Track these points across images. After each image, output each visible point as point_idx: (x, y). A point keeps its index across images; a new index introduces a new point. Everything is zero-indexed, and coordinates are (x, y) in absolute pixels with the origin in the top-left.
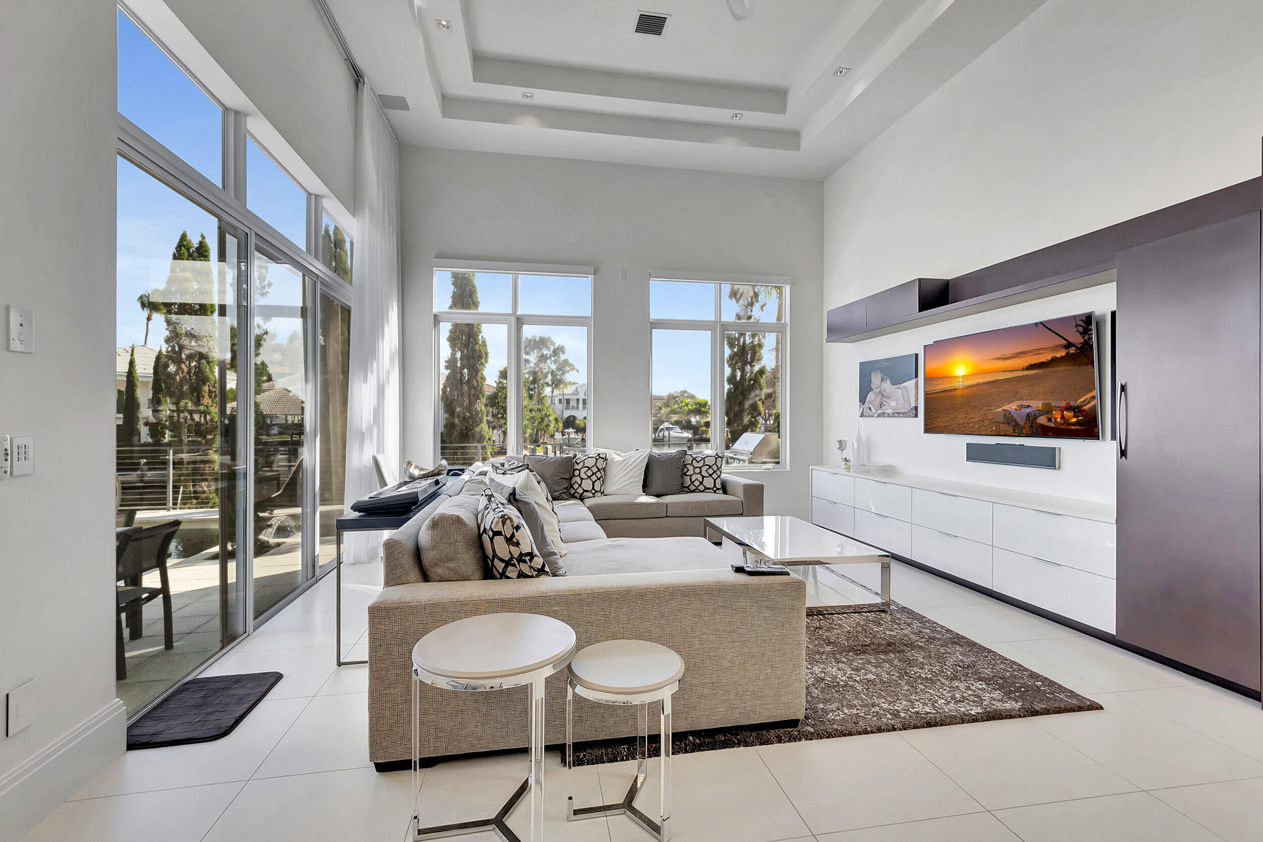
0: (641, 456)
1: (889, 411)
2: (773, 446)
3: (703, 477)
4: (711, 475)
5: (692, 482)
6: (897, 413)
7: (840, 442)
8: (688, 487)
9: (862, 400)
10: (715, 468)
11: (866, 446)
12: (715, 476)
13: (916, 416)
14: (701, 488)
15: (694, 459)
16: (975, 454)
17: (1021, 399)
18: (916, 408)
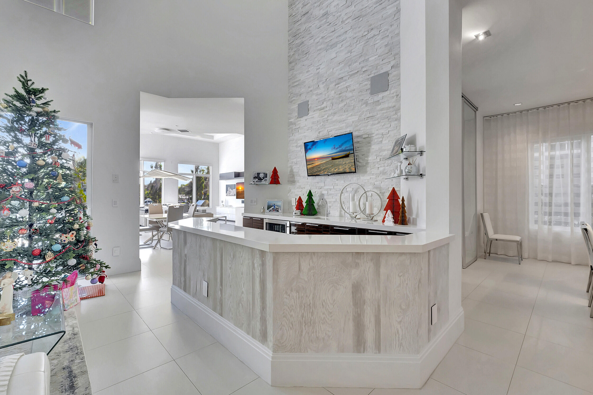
1: (231, 195)
2: (207, 203)
7: (222, 201)
11: (227, 202)
13: (235, 196)
16: (243, 202)
18: (235, 194)
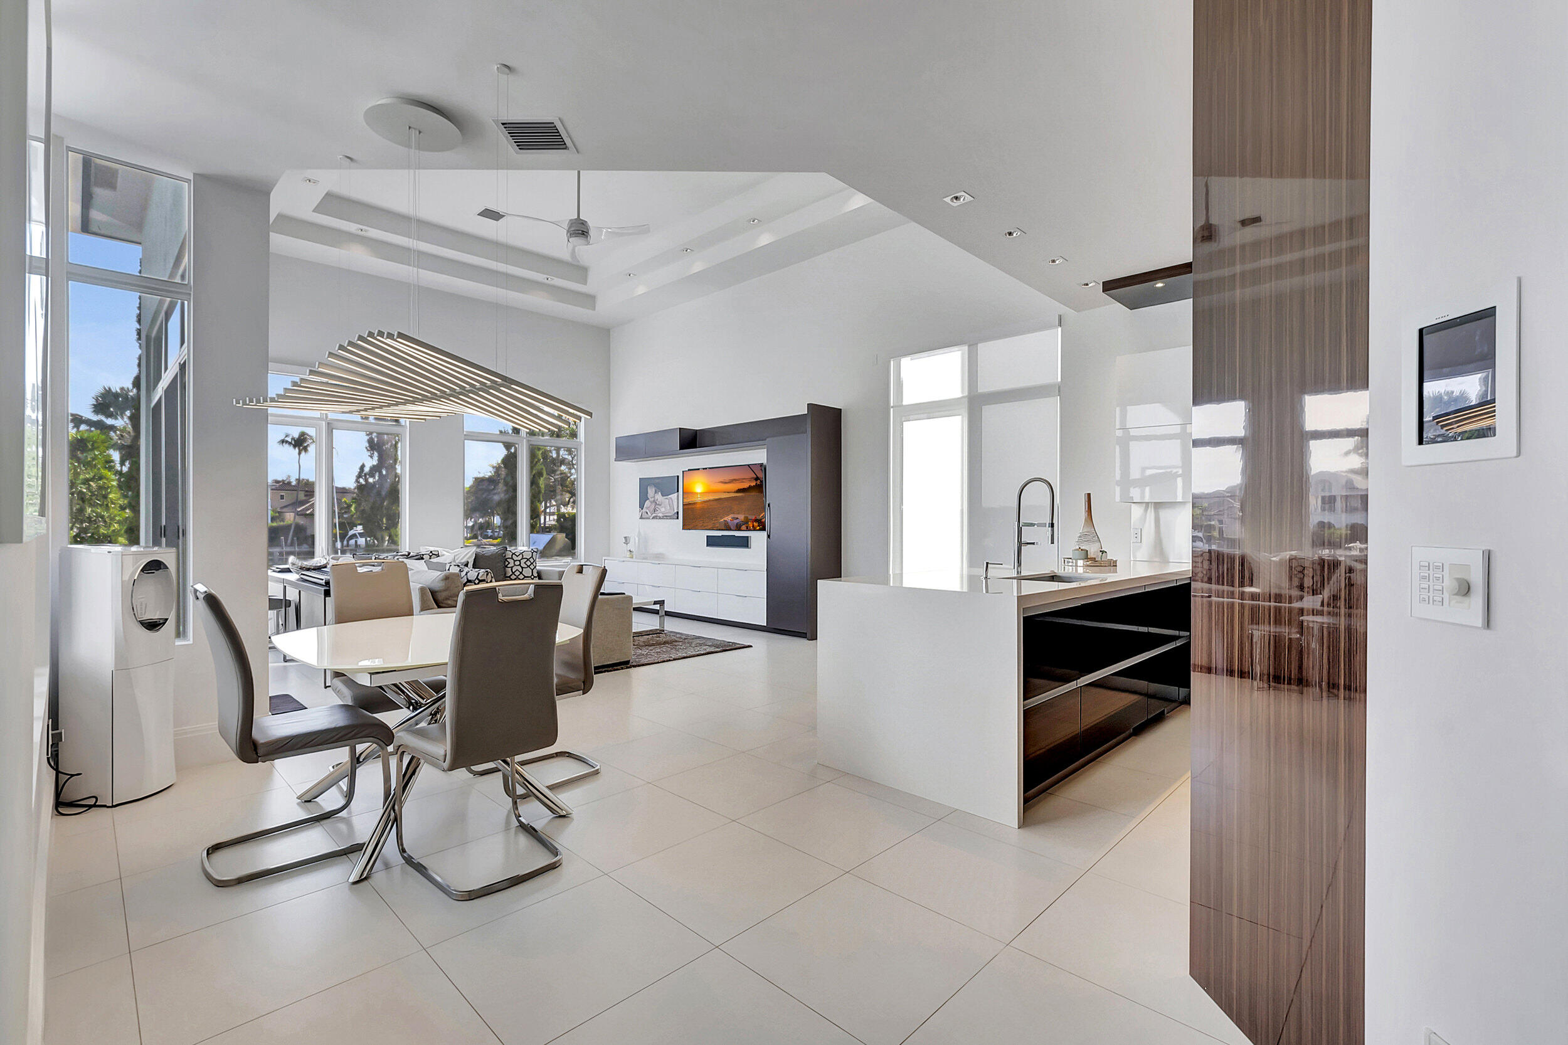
0: (469, 553)
1: (661, 515)
3: (522, 568)
4: (529, 566)
5: (513, 573)
6: (666, 516)
7: (625, 538)
8: (509, 577)
9: (642, 506)
10: (532, 560)
11: (644, 540)
12: (532, 567)
13: (678, 518)
14: (521, 577)
15: (513, 554)
16: (712, 542)
17: (734, 513)
18: (678, 513)
